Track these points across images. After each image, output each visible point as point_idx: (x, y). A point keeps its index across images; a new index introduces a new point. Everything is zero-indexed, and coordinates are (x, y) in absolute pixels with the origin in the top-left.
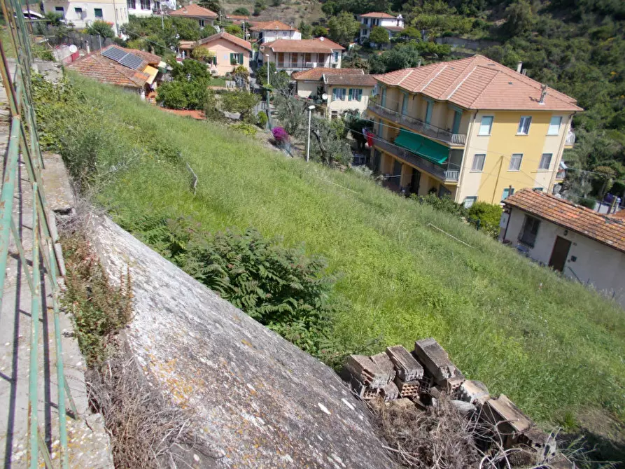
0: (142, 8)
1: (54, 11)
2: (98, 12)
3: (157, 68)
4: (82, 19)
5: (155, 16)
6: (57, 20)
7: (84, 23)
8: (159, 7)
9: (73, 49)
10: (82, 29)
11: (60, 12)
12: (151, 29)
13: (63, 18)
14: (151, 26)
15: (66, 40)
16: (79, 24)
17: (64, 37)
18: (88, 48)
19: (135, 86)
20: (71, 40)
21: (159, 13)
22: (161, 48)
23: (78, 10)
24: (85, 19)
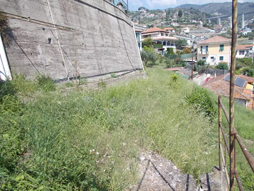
0: (240, 54)
1: (202, 59)
2: (221, 58)
3: (253, 85)
4: (213, 61)
5: (246, 57)
6: (203, 63)
7: (214, 63)
8: (248, 53)
9: (209, 75)
10: (213, 66)
11: (204, 59)
12: (246, 63)
13: (205, 62)
14: (246, 62)
15: (205, 71)
16: (212, 64)
17: (205, 70)
18: (215, 75)
19: (245, 99)
20: (208, 71)
21: (248, 56)
22: (252, 73)
23: (212, 58)
24: (215, 61)
